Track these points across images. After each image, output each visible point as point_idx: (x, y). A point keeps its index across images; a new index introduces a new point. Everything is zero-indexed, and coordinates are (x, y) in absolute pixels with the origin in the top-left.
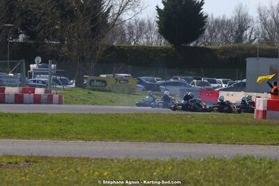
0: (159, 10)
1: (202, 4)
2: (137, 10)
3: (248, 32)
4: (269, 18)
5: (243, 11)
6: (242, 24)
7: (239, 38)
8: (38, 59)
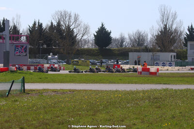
0: (94, 35)
1: (110, 33)
2: (89, 35)
3: (124, 43)
4: (132, 38)
5: (123, 35)
6: (122, 40)
7: (121, 46)
8: (51, 54)
